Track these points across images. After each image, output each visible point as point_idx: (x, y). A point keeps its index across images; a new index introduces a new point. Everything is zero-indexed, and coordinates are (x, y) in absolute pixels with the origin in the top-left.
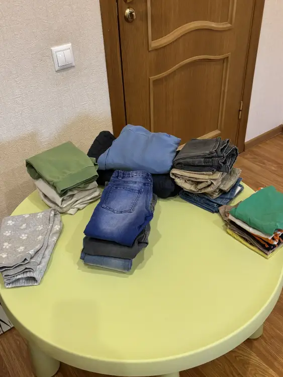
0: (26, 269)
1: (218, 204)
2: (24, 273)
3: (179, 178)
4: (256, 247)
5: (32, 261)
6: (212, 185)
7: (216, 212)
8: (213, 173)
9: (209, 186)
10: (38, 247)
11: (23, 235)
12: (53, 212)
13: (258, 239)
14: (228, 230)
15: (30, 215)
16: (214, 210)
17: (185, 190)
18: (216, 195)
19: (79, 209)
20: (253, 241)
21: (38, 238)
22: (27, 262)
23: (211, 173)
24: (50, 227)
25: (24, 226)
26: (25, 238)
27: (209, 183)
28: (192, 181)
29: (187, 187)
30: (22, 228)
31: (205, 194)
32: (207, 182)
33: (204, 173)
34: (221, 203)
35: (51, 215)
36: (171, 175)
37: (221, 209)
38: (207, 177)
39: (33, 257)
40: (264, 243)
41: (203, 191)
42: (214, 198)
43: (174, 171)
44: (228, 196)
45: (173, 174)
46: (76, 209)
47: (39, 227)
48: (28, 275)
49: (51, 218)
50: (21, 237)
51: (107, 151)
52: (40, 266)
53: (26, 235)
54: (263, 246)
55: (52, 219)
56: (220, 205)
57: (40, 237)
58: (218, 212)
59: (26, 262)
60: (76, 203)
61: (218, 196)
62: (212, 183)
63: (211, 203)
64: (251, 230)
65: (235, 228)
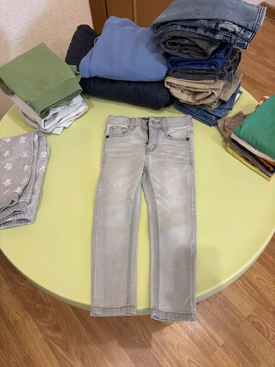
0: (15, 211)
1: (216, 116)
2: (13, 216)
3: (174, 87)
4: (259, 168)
5: (20, 201)
6: (213, 96)
7: (214, 125)
8: (215, 82)
9: (208, 97)
10: (25, 181)
11: (8, 165)
12: (36, 136)
13: (262, 161)
14: (229, 149)
15: (11, 138)
16: (212, 123)
17: (181, 101)
18: (215, 106)
19: (65, 128)
20: (255, 162)
21: (24, 168)
22: (16, 203)
23: (213, 81)
24: (35, 154)
25: (7, 153)
26: (9, 168)
27: (210, 93)
28: (190, 91)
29: (184, 97)
30: (5, 155)
31: (202, 105)
32: (207, 92)
33: (205, 81)
34: (220, 116)
35: (35, 139)
36: (165, 84)
37: (220, 123)
38: (207, 87)
39: (21, 196)
40: (269, 166)
41: (201, 102)
42: (213, 109)
43: (170, 79)
44: (227, 106)
45: (168, 83)
46: (62, 129)
47: (24, 153)
48: (19, 217)
49: (35, 143)
50: (6, 167)
51: (89, 53)
52: (31, 205)
53: (11, 164)
54: (268, 169)
55: (37, 145)
56: (218, 118)
57: (27, 166)
58: (216, 124)
59: (14, 203)
60: (61, 122)
61: (216, 107)
62: (213, 93)
63: (210, 115)
64: (256, 152)
65: (236, 147)
